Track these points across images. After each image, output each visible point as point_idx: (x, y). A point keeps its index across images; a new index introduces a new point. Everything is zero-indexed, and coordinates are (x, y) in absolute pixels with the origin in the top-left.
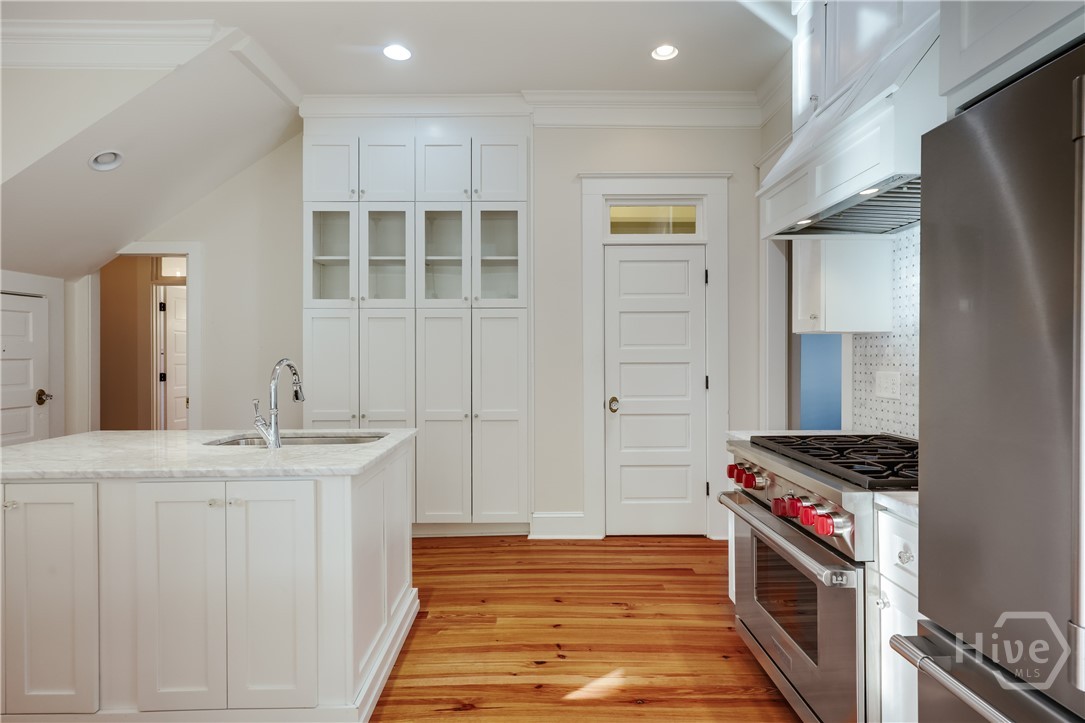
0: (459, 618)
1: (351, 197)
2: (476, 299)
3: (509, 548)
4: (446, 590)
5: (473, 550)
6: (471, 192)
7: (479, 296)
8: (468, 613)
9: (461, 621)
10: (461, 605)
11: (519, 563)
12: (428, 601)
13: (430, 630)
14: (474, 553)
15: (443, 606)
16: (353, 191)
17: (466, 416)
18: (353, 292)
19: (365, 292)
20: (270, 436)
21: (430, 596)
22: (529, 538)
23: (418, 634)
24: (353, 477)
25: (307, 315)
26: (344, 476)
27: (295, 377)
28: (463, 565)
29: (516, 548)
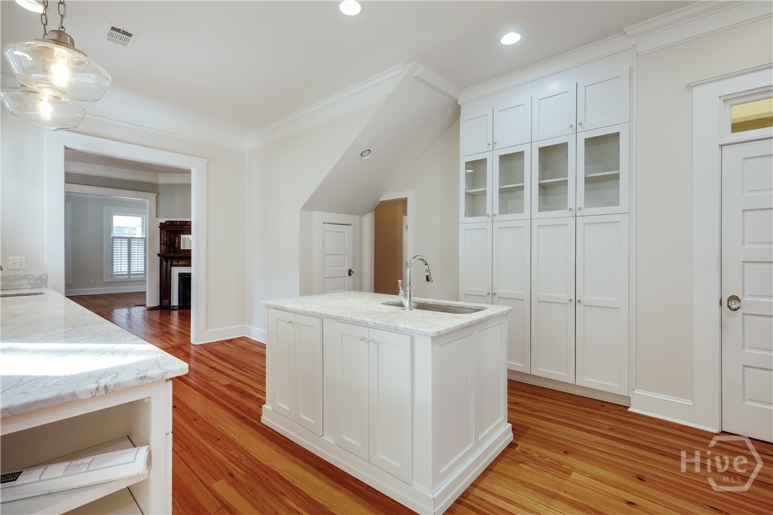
0: (541, 459)
1: (488, 148)
2: (580, 209)
3: (607, 414)
4: (538, 432)
5: (573, 406)
6: (576, 127)
7: (583, 206)
8: (549, 458)
9: (540, 463)
10: (546, 449)
11: (612, 429)
12: (521, 436)
13: (515, 460)
14: (573, 409)
15: (531, 444)
16: (489, 144)
17: (571, 300)
18: (489, 212)
19: (496, 211)
20: (406, 303)
21: (524, 433)
22: (629, 410)
23: (505, 459)
24: (433, 338)
25: (461, 228)
26: (427, 336)
27: (426, 267)
28: (559, 416)
29: (612, 416)
